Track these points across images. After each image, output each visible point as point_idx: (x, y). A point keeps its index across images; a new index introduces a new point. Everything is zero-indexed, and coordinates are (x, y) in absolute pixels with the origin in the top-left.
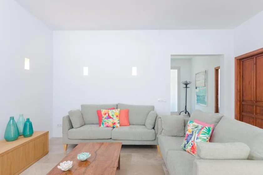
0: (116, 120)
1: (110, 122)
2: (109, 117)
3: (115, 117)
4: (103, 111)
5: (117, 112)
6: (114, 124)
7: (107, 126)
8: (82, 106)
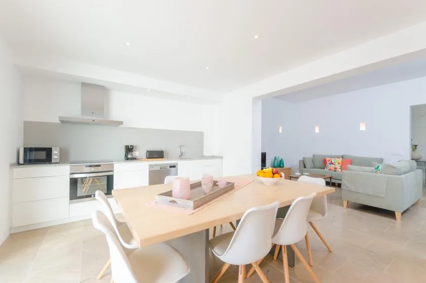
0: (338, 166)
1: (332, 167)
2: (332, 163)
3: (337, 164)
4: (327, 159)
5: (340, 160)
6: (336, 168)
7: (330, 170)
8: (313, 155)
